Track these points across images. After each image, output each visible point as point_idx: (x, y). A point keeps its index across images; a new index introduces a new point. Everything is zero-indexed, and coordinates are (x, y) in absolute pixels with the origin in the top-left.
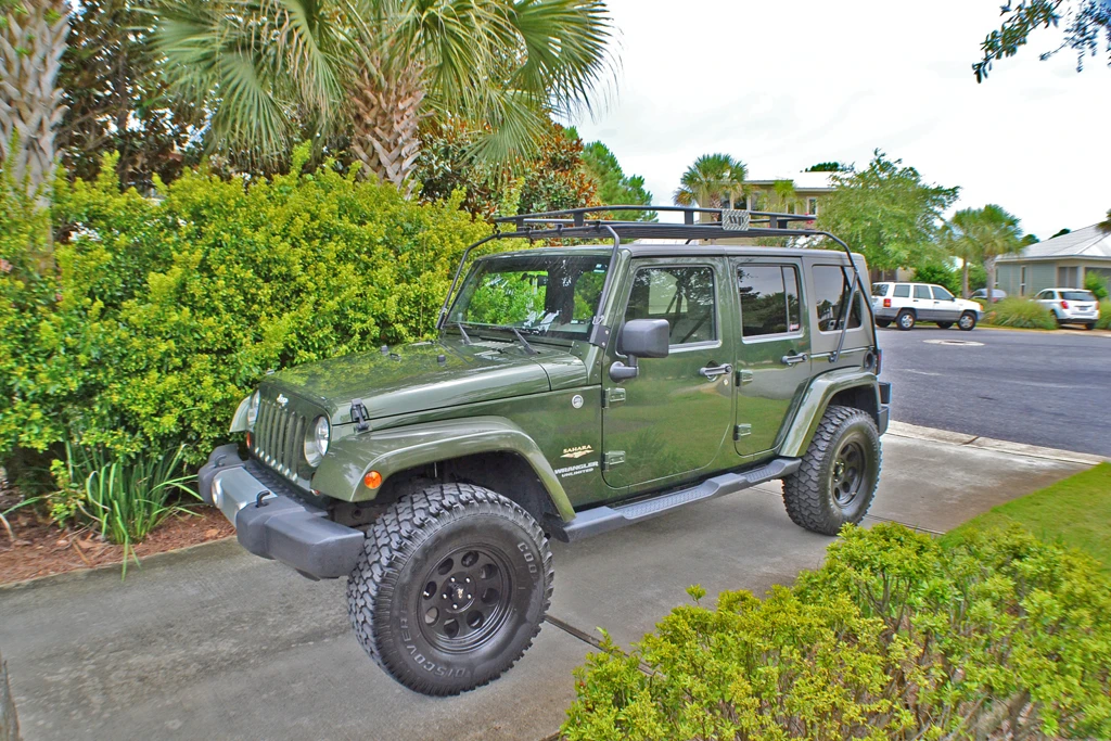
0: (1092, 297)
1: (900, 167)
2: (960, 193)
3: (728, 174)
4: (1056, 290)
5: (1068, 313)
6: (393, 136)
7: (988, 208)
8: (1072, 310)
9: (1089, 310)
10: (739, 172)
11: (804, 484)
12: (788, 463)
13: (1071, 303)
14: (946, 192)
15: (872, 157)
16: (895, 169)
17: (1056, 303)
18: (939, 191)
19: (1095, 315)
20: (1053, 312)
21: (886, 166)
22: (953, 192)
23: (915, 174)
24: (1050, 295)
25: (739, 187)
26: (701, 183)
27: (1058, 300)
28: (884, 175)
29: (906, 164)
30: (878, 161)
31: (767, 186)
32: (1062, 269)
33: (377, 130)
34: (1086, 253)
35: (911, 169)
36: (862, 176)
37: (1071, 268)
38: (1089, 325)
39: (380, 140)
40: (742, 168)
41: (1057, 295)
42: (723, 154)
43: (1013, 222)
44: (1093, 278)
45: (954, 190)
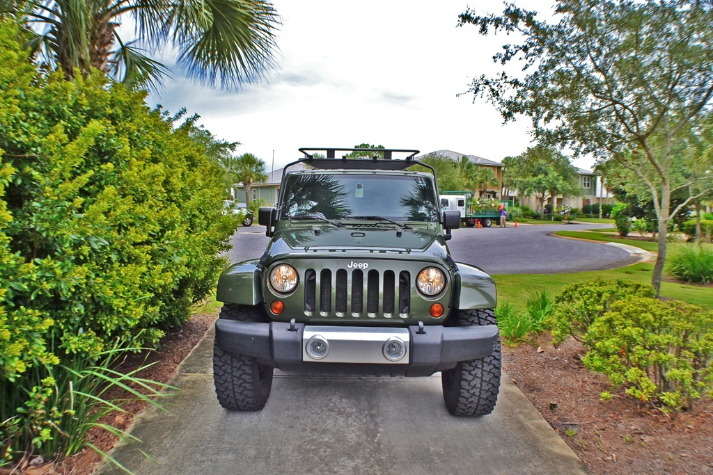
7: (246, 155)
18: (225, 145)
22: (233, 146)
23: (209, 134)
45: (234, 144)
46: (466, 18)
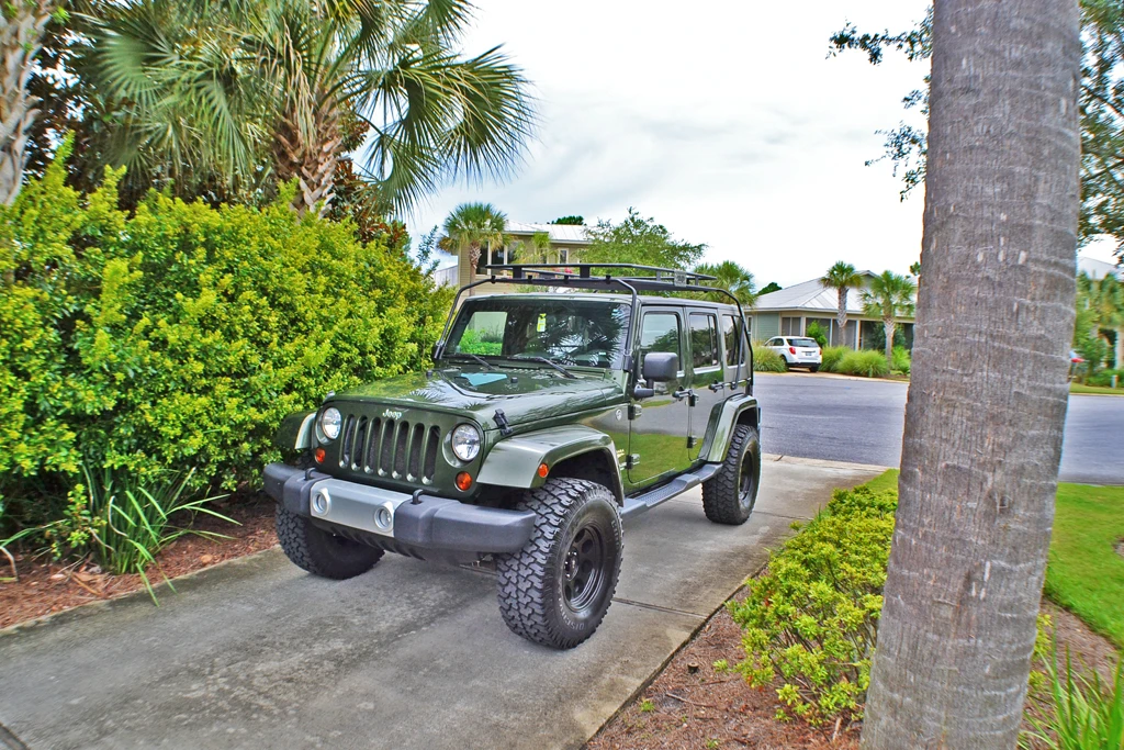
0: (815, 344)
1: (651, 224)
2: (705, 251)
3: (488, 222)
4: (785, 338)
5: (795, 359)
6: (316, 176)
7: (726, 264)
8: (800, 356)
9: (813, 355)
10: (498, 223)
11: (723, 484)
12: (717, 467)
13: (798, 349)
14: (692, 249)
15: (627, 216)
16: (647, 226)
17: (785, 349)
18: (686, 248)
19: (819, 360)
20: (783, 356)
21: (638, 224)
22: (698, 249)
23: (664, 231)
24: (779, 342)
25: (500, 237)
26: (463, 230)
27: (787, 346)
28: (636, 232)
29: (657, 223)
30: (632, 219)
31: (526, 237)
32: (786, 320)
33: (304, 170)
34: (809, 305)
35: (661, 227)
36: (616, 232)
37: (794, 318)
38: (813, 368)
39: (305, 178)
40: (501, 219)
41: (786, 342)
42: (485, 204)
43: (747, 278)
44: (814, 327)
45: (699, 247)
46: (842, 41)
